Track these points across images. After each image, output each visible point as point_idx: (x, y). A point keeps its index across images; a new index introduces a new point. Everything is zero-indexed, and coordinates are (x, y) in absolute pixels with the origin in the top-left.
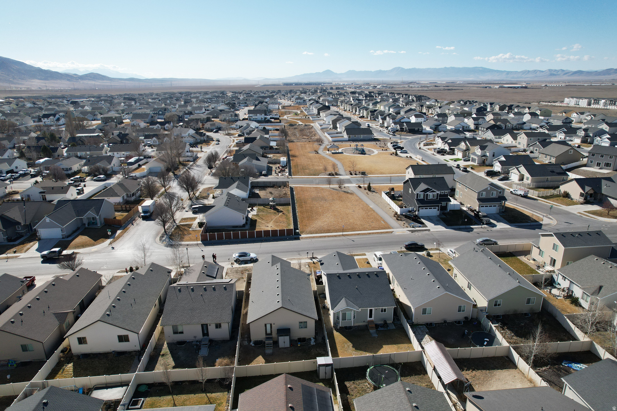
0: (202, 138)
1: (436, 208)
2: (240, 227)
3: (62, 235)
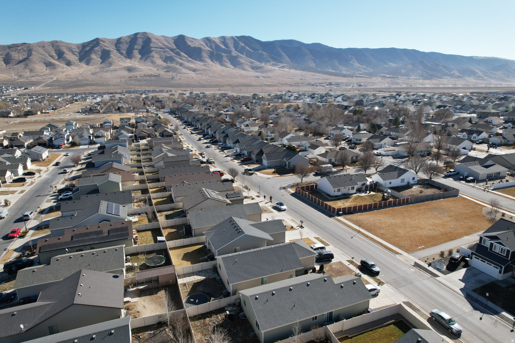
1: (498, 268)
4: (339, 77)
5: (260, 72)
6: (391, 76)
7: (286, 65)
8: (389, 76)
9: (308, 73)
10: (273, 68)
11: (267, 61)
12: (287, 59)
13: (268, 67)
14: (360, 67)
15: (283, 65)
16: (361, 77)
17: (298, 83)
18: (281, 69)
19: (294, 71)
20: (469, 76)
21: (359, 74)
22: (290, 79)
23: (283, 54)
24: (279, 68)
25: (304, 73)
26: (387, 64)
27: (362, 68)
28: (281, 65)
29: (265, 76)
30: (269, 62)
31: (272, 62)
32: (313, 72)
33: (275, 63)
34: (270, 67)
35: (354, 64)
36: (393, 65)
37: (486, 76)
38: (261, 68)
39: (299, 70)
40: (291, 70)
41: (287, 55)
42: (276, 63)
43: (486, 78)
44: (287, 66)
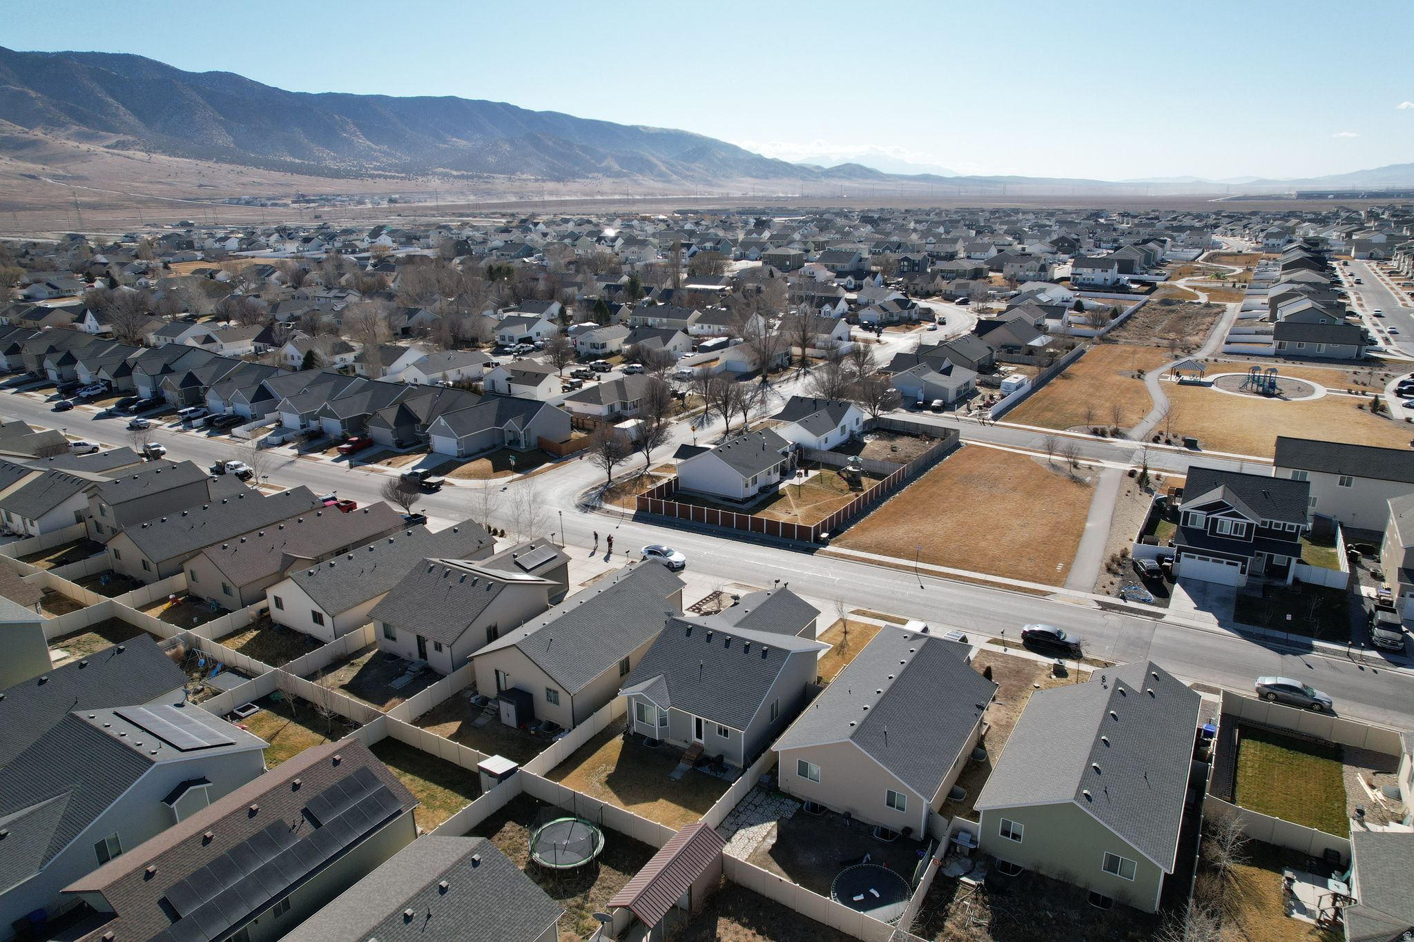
0: (905, 313)
1: (1236, 565)
2: (737, 502)
3: (458, 451)
4: (321, 179)
5: (34, 161)
6: (465, 173)
7: (131, 138)
8: (459, 174)
9: (217, 166)
10: (84, 147)
11: (53, 124)
12: (131, 119)
13: (64, 141)
14: (372, 149)
15: (121, 137)
16: (386, 177)
17: (195, 197)
18: (116, 151)
19: (167, 158)
20: (641, 171)
21: (375, 168)
22: (161, 186)
23: (110, 100)
24: (108, 147)
25: (204, 165)
26: (445, 142)
27: (380, 151)
28: (114, 139)
29: (61, 172)
30: (62, 125)
31: (75, 128)
32: (231, 162)
33: (85, 129)
34: (71, 144)
35: (355, 139)
36: (461, 143)
37: (675, 173)
38: (33, 144)
39: (183, 156)
40: (153, 155)
41: (124, 105)
42: (92, 131)
43: (675, 177)
44: (135, 143)
